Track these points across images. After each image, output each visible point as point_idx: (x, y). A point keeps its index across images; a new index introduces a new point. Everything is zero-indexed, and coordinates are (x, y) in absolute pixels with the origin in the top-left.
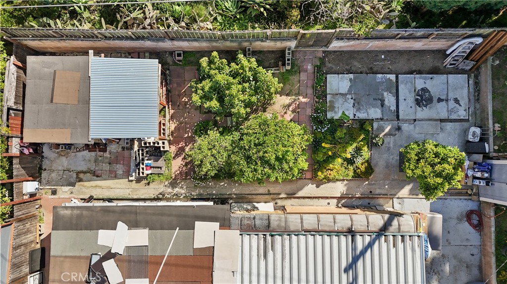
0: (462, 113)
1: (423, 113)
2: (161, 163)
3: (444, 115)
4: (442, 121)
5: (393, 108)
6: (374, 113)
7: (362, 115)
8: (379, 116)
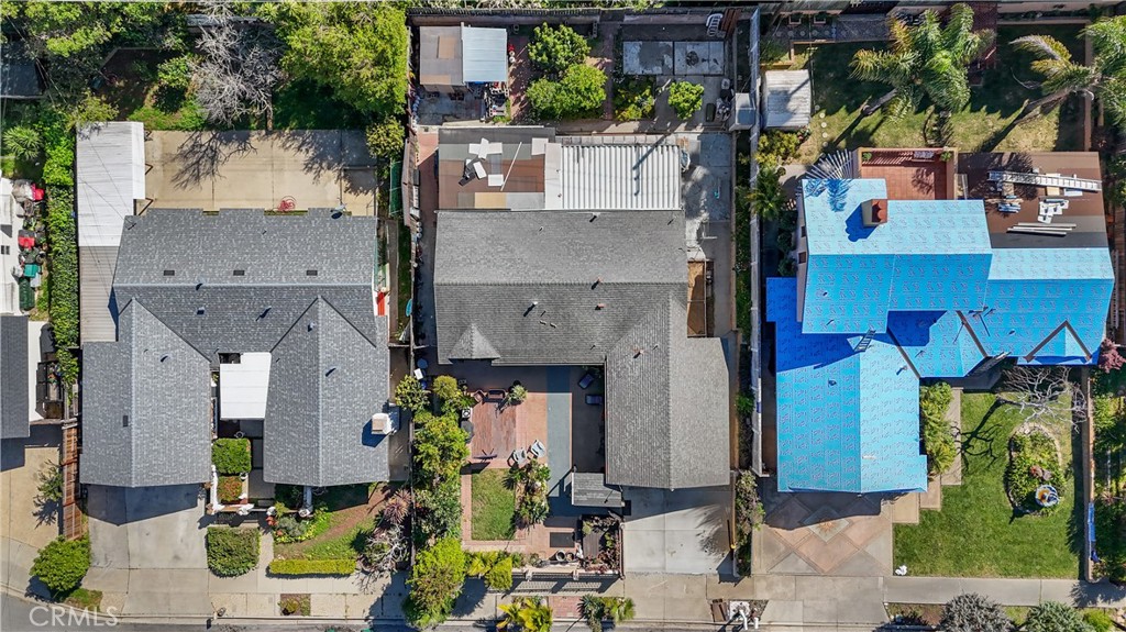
0: (719, 70)
1: (691, 70)
2: (503, 108)
3: (706, 71)
4: (704, 75)
5: (671, 66)
6: (657, 70)
7: (648, 72)
8: (660, 72)
